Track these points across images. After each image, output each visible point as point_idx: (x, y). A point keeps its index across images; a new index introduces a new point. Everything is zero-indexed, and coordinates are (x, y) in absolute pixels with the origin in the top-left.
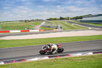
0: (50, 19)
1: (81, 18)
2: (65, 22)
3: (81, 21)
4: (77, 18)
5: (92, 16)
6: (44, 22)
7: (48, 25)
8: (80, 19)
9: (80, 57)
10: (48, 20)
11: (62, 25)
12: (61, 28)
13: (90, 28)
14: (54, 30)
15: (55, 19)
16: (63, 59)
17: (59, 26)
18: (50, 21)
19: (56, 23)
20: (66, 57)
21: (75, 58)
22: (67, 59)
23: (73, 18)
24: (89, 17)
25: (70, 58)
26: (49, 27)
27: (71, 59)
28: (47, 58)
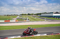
0: (22, 15)
2: (31, 16)
4: (38, 14)
5: (47, 13)
6: (19, 16)
7: (21, 18)
9: (39, 36)
11: (29, 18)
12: (29, 20)
13: (45, 20)
14: (25, 21)
15: (25, 15)
17: (27, 19)
18: (22, 16)
21: (36, 37)
23: (36, 14)
24: (45, 14)
25: (34, 37)
26: (21, 19)
28: (20, 37)
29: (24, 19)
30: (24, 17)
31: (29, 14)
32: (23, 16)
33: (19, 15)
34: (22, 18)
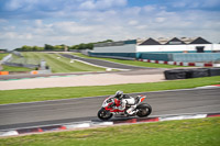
0: (24, 49)
1: (90, 46)
2: (57, 55)
3: (91, 54)
4: (81, 48)
5: (114, 44)
6: (10, 56)
7: (19, 61)
8: (88, 50)
9: (86, 130)
10: (17, 50)
11: (50, 63)
12: (47, 68)
13: (109, 69)
14: (32, 72)
15: (34, 49)
16: (50, 135)
17: (43, 64)
18: (22, 54)
19: (36, 57)
20: (57, 131)
21: (75, 132)
22: (57, 135)
23: (73, 48)
25: (65, 133)
26: (21, 65)
27: (67, 136)
28: (15, 133)
29: (29, 67)
30: (31, 58)
31: (48, 48)
32: (28, 54)
33: (10, 52)
34: (23, 63)
